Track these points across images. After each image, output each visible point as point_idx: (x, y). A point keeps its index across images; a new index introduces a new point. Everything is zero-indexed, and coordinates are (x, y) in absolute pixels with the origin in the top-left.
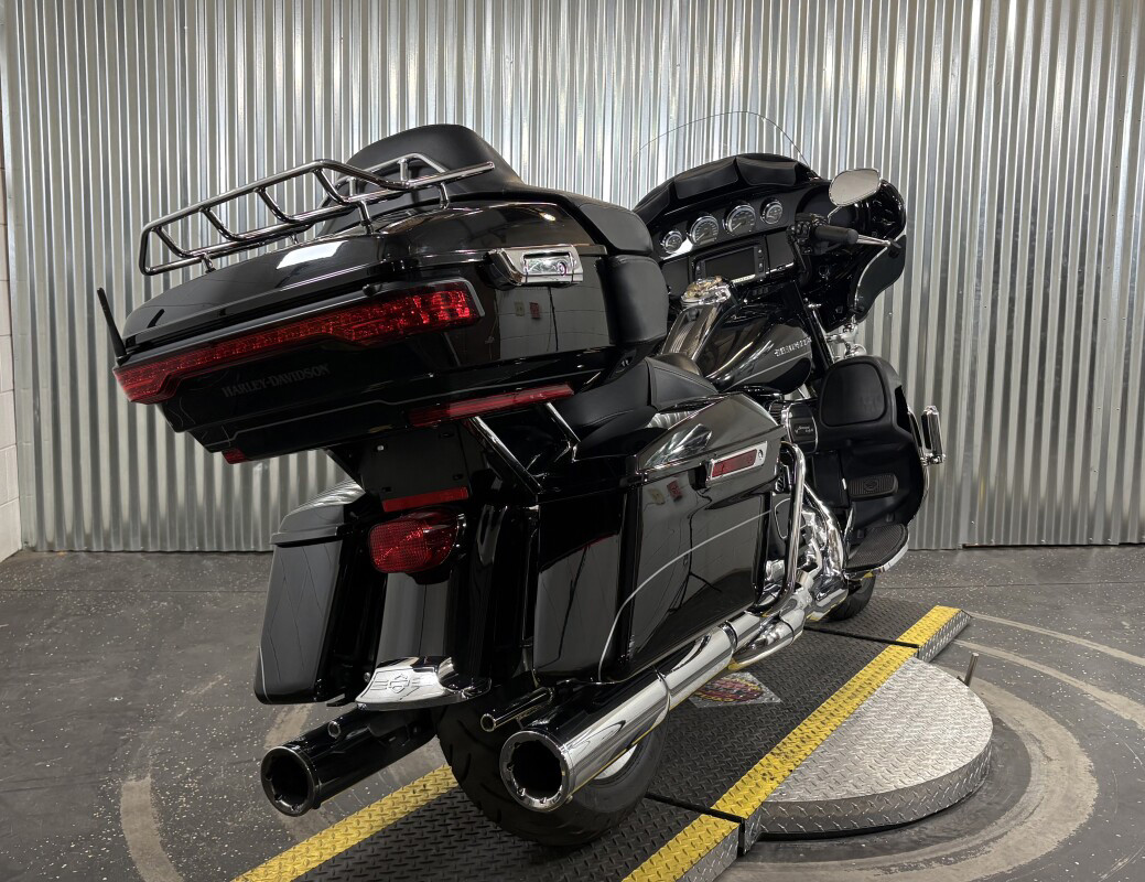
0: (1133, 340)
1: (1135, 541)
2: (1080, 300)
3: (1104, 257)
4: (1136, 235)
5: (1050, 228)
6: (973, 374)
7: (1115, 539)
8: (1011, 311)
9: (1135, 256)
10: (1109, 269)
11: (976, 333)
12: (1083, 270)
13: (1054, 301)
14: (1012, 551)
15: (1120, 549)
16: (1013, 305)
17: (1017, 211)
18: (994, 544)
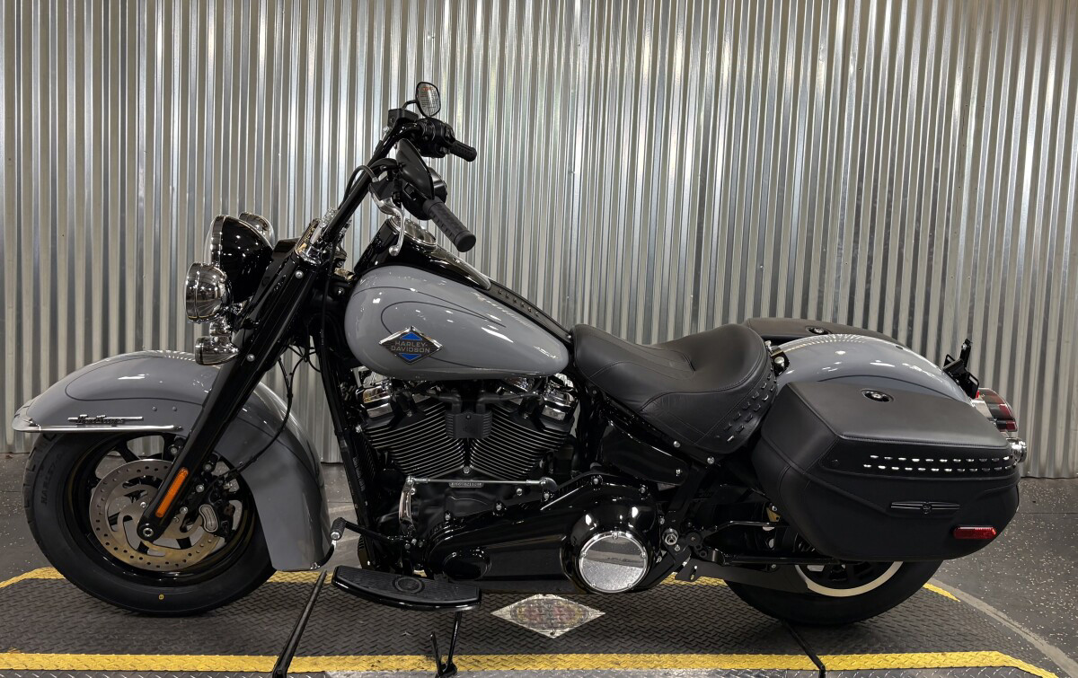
0: (976, 297)
2: (930, 259)
3: (952, 223)
4: (980, 205)
5: (905, 196)
8: (869, 268)
9: (979, 223)
10: (956, 234)
11: (837, 287)
12: (933, 234)
13: (907, 260)
16: (872, 263)
17: (876, 181)
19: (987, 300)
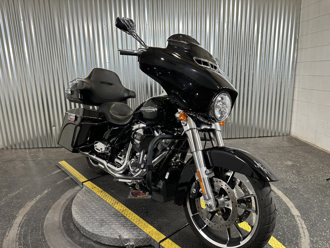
0: (261, 89)
1: (262, 136)
2: (249, 80)
3: (254, 69)
4: (262, 63)
5: (241, 62)
7: (257, 136)
9: (262, 69)
10: (256, 72)
12: (249, 73)
13: (242, 80)
14: (233, 139)
15: (258, 138)
17: (233, 59)
18: (228, 138)
19: (265, 90)
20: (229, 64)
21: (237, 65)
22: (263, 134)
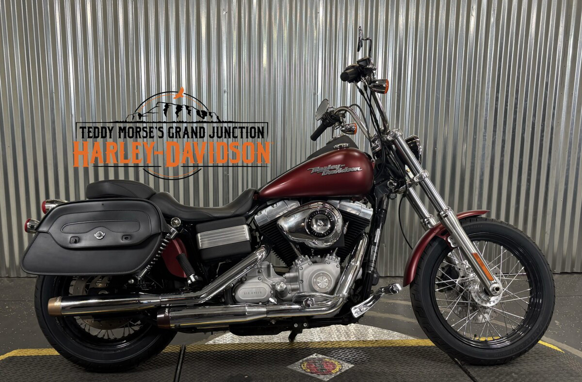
0: (571, 162)
1: (569, 272)
2: (542, 140)
3: (556, 116)
4: (575, 104)
5: (526, 101)
6: (481, 181)
7: (558, 270)
8: (503, 147)
9: (573, 116)
10: (559, 123)
11: (483, 159)
12: (544, 124)
13: (527, 141)
15: (561, 276)
16: (504, 144)
17: (507, 92)
20: (497, 104)
21: (516, 107)
22: (573, 266)
